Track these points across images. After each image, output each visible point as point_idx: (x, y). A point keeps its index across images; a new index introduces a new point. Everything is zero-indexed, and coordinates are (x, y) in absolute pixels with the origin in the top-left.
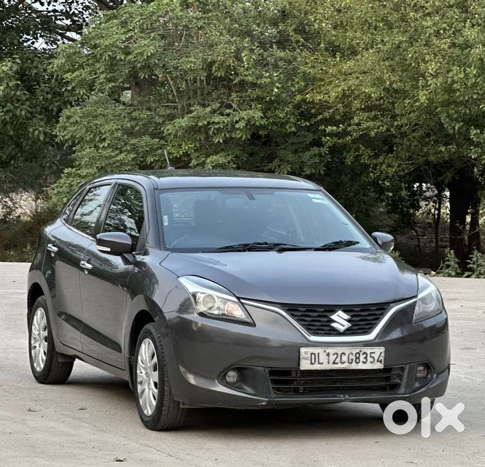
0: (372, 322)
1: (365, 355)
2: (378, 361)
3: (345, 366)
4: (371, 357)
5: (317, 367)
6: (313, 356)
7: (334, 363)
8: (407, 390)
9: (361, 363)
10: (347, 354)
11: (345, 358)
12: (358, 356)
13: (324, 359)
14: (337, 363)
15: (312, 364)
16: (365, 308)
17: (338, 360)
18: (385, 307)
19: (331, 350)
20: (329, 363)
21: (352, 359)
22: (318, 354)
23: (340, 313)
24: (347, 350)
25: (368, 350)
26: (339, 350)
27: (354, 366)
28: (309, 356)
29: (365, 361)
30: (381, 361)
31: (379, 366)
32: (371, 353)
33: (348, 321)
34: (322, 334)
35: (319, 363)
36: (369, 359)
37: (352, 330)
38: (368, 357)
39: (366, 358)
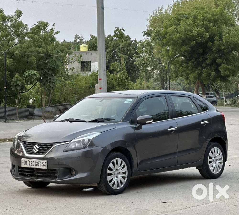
0: (46, 150)
1: (41, 163)
2: (45, 166)
3: (34, 167)
4: (43, 164)
5: (26, 166)
6: (25, 162)
7: (31, 165)
9: (39, 166)
10: (35, 162)
11: (34, 164)
12: (38, 163)
13: (28, 163)
14: (32, 165)
15: (24, 165)
16: (45, 144)
17: (32, 164)
18: (53, 144)
19: (30, 160)
20: (30, 165)
21: (36, 164)
22: (27, 161)
23: (36, 146)
24: (34, 160)
25: (42, 161)
26: (32, 160)
27: (37, 167)
28: (24, 162)
29: (41, 165)
30: (46, 166)
31: (45, 168)
32: (42, 162)
33: (38, 149)
34: (30, 153)
35: (26, 165)
37: (39, 153)
38: (42, 164)
39: (41, 164)
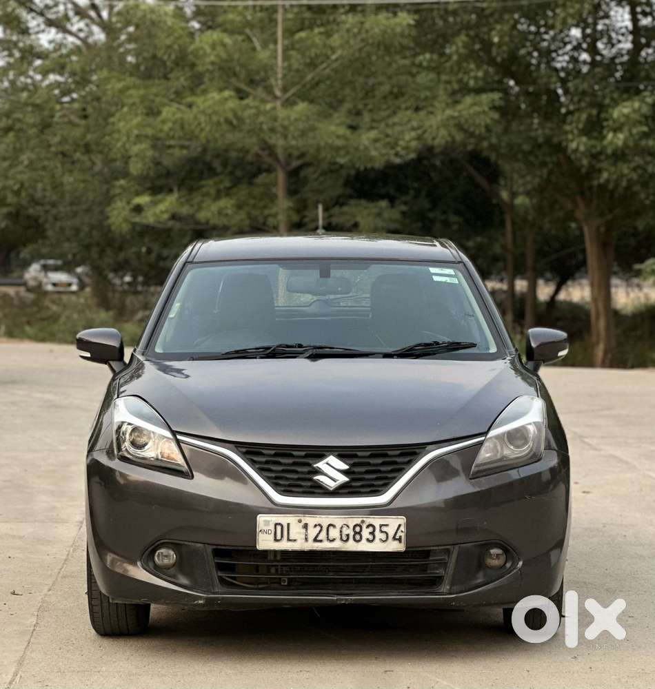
0: (389, 475)
1: (371, 529)
2: (394, 538)
3: (337, 545)
4: (382, 532)
5: (284, 546)
6: (279, 528)
7: (315, 540)
8: (455, 588)
9: (364, 541)
10: (338, 527)
11: (334, 533)
12: (358, 529)
13: (300, 533)
14: (321, 541)
15: (276, 540)
16: (379, 452)
17: (323, 536)
18: (417, 451)
19: (311, 520)
20: (306, 539)
21: (348, 535)
22: (288, 525)
23: (332, 459)
24: (338, 521)
25: (377, 521)
26: (325, 520)
27: (351, 546)
28: (272, 527)
29: (371, 537)
30: (400, 540)
31: (394, 547)
32: (381, 526)
33: (345, 472)
34: (297, 493)
35: (289, 540)
36: (378, 535)
37: (351, 487)
38: (377, 532)
39: (372, 533)
